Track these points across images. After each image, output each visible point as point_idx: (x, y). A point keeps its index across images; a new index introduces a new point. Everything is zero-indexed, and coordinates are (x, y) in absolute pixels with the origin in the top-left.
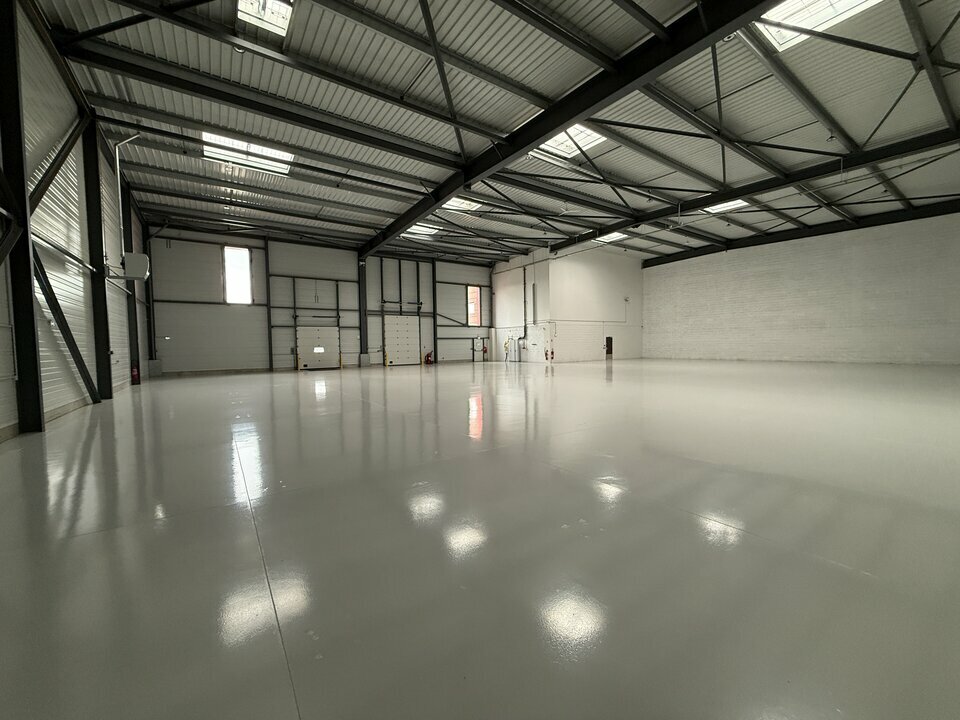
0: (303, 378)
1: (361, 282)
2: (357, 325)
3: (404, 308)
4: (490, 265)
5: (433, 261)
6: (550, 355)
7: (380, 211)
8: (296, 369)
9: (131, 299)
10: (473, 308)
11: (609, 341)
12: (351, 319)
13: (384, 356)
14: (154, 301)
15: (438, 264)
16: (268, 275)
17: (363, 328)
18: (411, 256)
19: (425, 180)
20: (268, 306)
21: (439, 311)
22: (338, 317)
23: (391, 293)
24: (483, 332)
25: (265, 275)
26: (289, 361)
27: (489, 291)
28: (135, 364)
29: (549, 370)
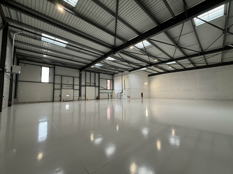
0: (62, 103)
1: (80, 78)
2: (79, 89)
3: (91, 85)
4: (113, 75)
5: (99, 73)
6: (129, 97)
7: (88, 59)
8: (61, 101)
9: (11, 80)
10: (108, 85)
11: (142, 93)
12: (77, 87)
13: (86, 97)
14: (18, 81)
15: (100, 74)
16: (54, 75)
17: (80, 90)
18: (93, 72)
19: (102, 52)
20: (54, 83)
21: (100, 86)
22: (73, 87)
23: (88, 81)
24: (111, 91)
25: (53, 75)
26: (58, 99)
27: (113, 81)
28: (10, 100)
29: (129, 101)
